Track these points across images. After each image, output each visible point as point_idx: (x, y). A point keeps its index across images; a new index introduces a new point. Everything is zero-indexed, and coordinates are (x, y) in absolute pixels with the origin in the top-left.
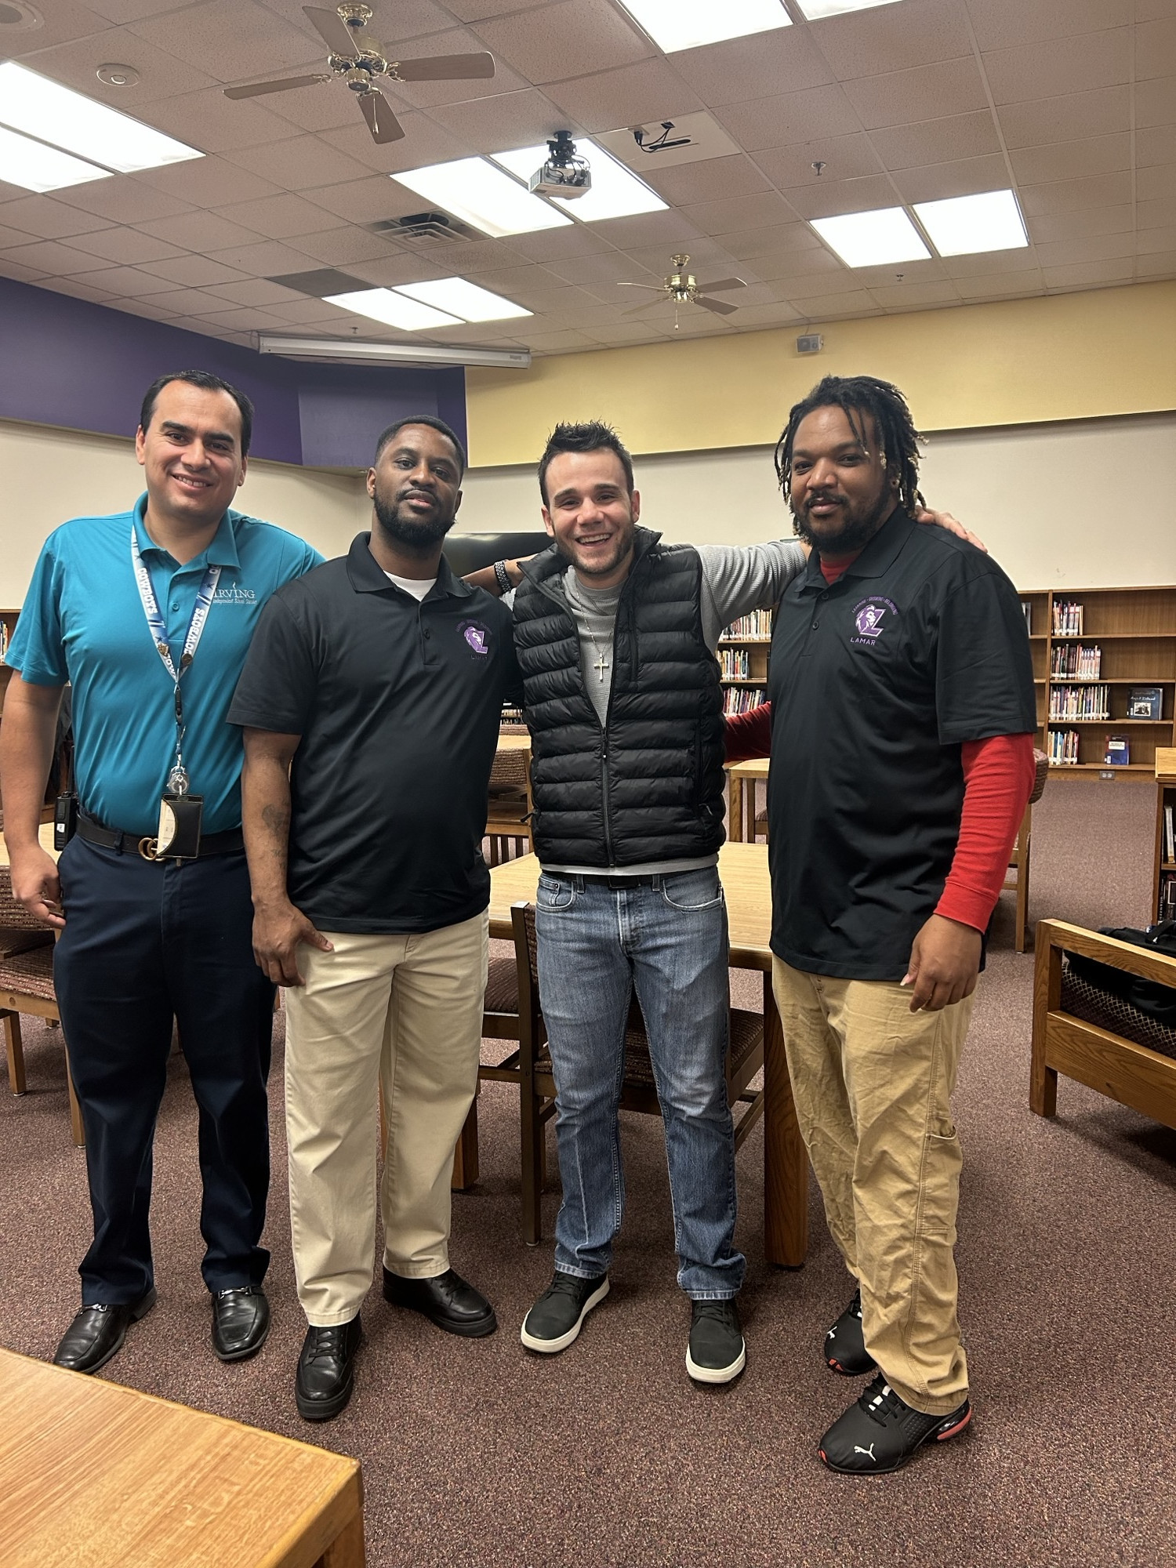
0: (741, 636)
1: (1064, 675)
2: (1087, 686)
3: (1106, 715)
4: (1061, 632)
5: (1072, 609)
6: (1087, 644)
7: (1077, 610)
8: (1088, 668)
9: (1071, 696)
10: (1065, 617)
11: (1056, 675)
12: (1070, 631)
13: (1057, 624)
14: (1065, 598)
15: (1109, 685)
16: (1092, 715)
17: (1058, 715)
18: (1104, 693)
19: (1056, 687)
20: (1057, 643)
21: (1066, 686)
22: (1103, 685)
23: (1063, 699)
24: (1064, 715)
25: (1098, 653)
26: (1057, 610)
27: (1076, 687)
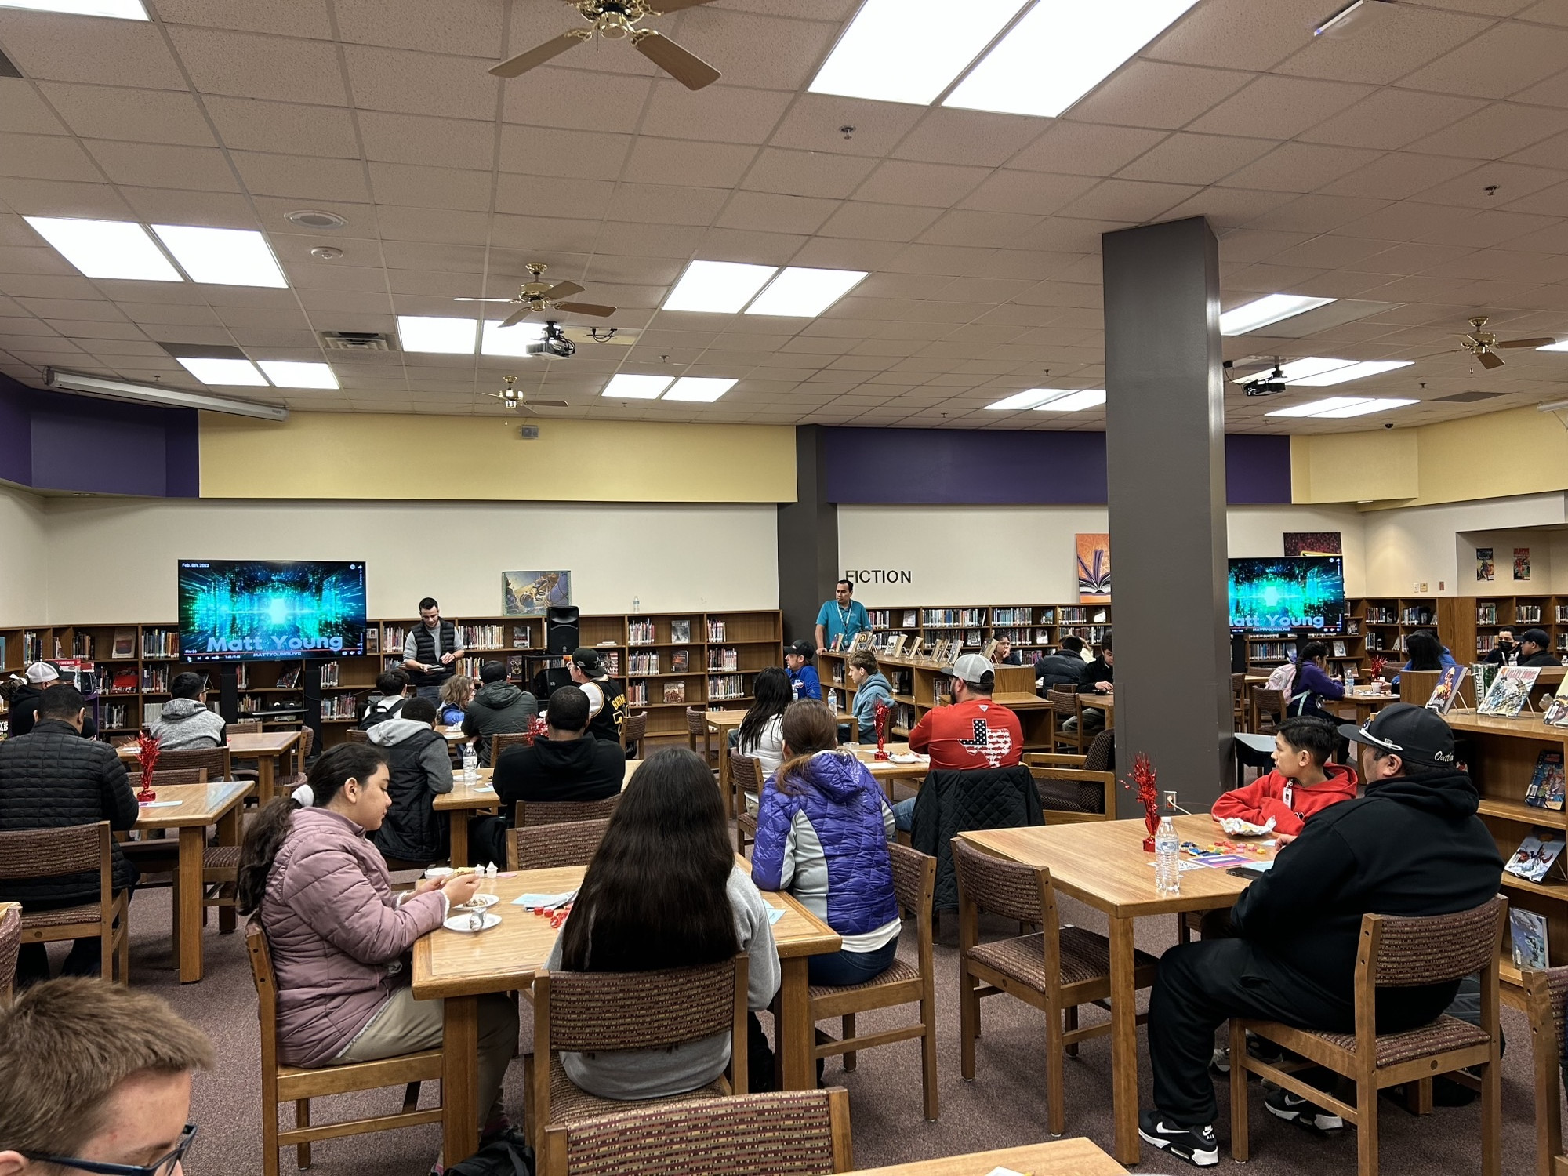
0: (477, 646)
1: (716, 669)
2: (729, 675)
3: (743, 694)
4: (712, 640)
5: (718, 625)
6: (729, 648)
7: (721, 625)
8: (729, 663)
9: (720, 682)
10: (714, 630)
11: (710, 669)
12: (718, 639)
13: (710, 635)
14: (714, 617)
15: (743, 674)
16: (734, 695)
17: (713, 696)
18: (740, 680)
19: (711, 677)
20: (712, 647)
21: (717, 676)
22: (739, 674)
23: (715, 684)
24: (717, 696)
25: (735, 654)
26: (709, 625)
27: (723, 676)
